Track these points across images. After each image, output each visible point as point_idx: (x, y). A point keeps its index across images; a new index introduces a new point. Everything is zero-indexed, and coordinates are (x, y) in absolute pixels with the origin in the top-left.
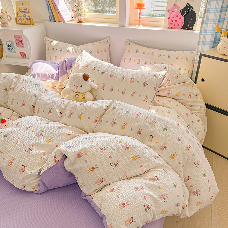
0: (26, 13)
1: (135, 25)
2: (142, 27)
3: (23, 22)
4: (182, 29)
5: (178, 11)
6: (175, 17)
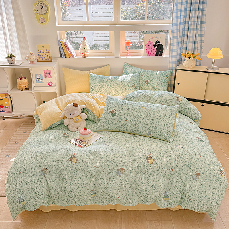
0: (46, 53)
1: (125, 56)
2: (129, 57)
3: (44, 60)
4: (155, 55)
5: (151, 45)
6: (151, 48)
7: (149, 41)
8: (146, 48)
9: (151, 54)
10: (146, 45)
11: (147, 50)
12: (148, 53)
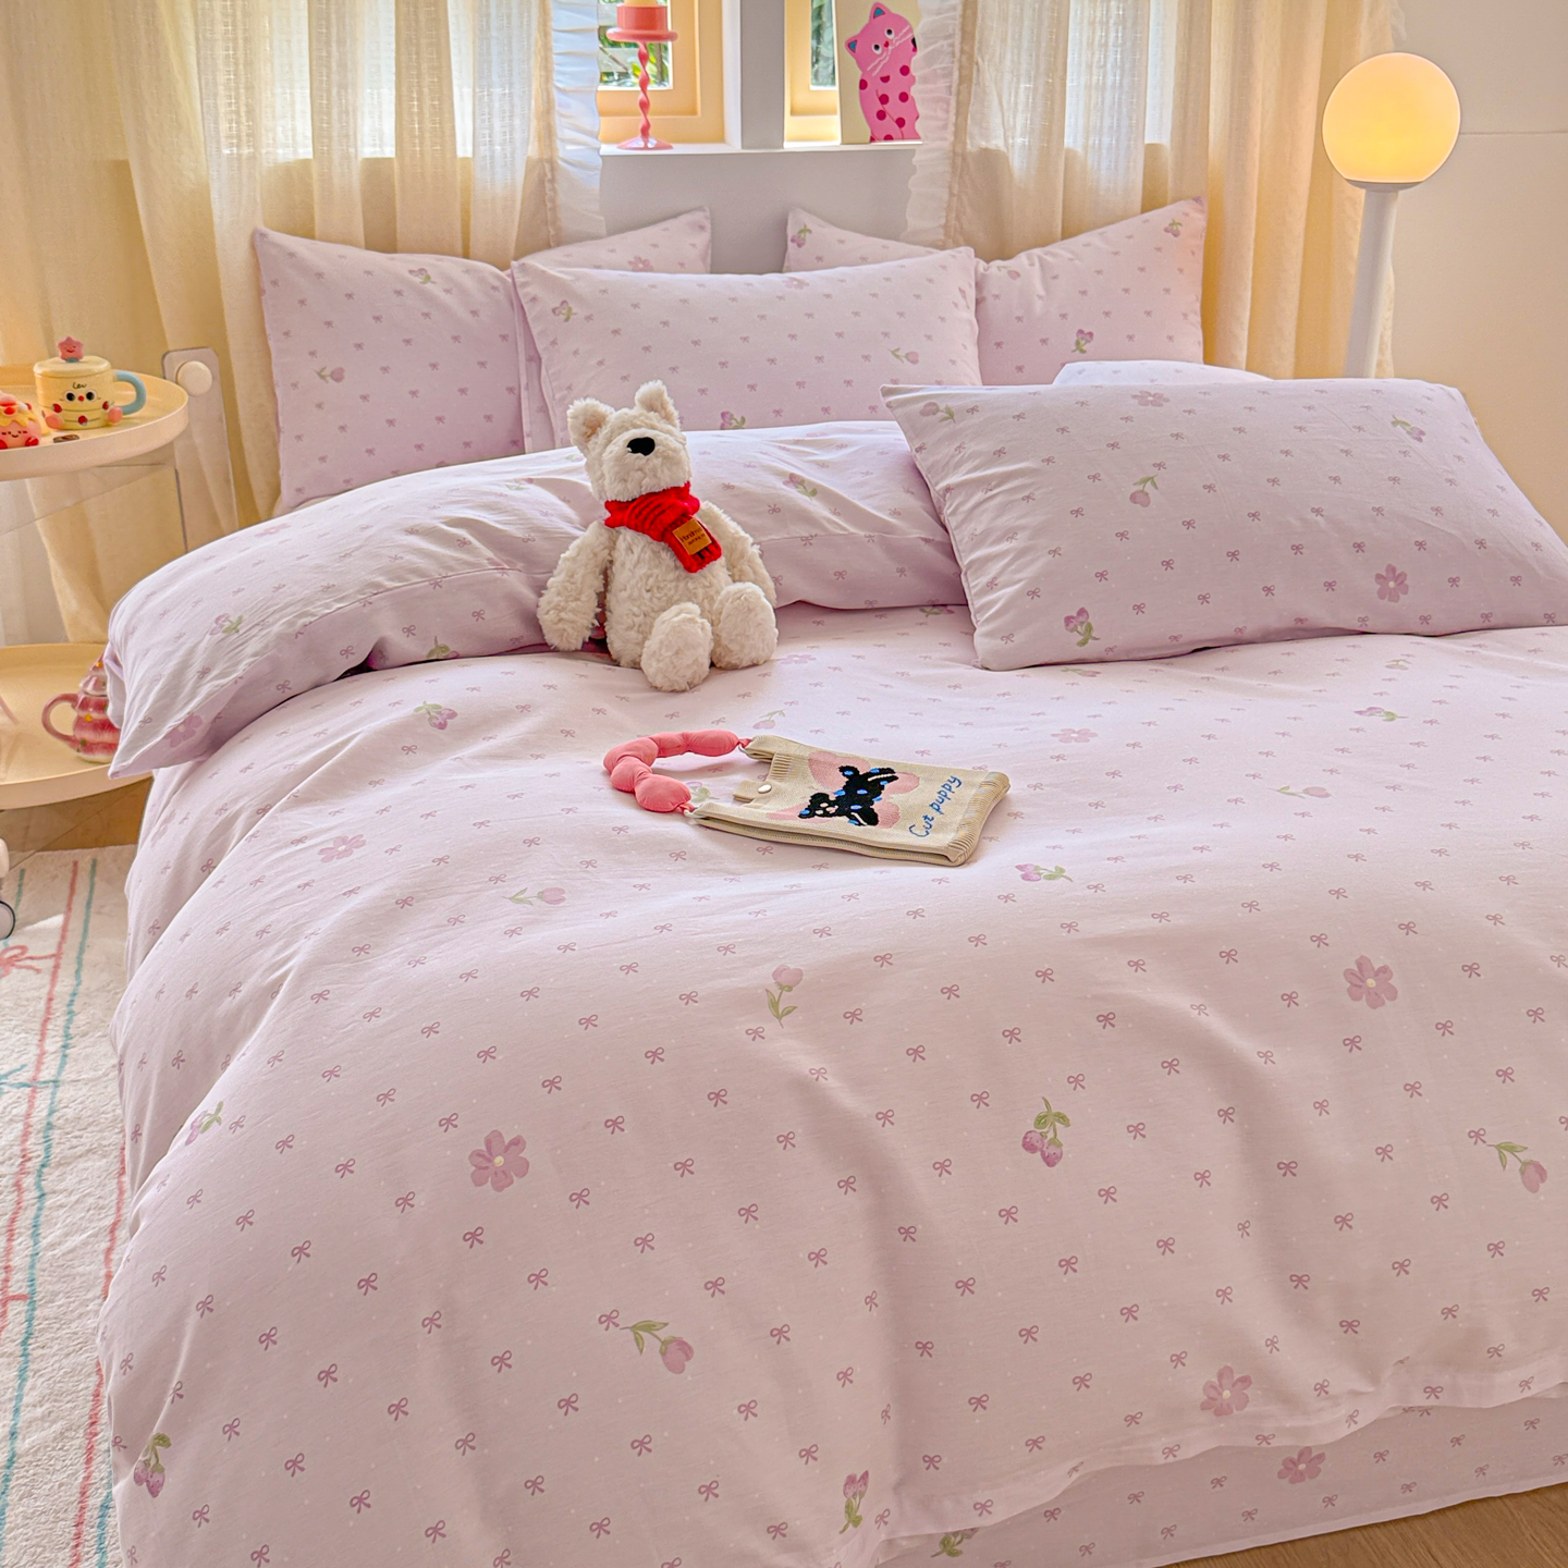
5: (900, 41)
6: (895, 75)
7: (878, 11)
8: (858, 75)
9: (901, 122)
10: (851, 45)
11: (863, 85)
12: (881, 115)
